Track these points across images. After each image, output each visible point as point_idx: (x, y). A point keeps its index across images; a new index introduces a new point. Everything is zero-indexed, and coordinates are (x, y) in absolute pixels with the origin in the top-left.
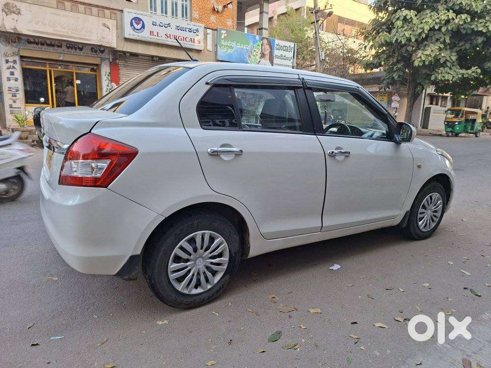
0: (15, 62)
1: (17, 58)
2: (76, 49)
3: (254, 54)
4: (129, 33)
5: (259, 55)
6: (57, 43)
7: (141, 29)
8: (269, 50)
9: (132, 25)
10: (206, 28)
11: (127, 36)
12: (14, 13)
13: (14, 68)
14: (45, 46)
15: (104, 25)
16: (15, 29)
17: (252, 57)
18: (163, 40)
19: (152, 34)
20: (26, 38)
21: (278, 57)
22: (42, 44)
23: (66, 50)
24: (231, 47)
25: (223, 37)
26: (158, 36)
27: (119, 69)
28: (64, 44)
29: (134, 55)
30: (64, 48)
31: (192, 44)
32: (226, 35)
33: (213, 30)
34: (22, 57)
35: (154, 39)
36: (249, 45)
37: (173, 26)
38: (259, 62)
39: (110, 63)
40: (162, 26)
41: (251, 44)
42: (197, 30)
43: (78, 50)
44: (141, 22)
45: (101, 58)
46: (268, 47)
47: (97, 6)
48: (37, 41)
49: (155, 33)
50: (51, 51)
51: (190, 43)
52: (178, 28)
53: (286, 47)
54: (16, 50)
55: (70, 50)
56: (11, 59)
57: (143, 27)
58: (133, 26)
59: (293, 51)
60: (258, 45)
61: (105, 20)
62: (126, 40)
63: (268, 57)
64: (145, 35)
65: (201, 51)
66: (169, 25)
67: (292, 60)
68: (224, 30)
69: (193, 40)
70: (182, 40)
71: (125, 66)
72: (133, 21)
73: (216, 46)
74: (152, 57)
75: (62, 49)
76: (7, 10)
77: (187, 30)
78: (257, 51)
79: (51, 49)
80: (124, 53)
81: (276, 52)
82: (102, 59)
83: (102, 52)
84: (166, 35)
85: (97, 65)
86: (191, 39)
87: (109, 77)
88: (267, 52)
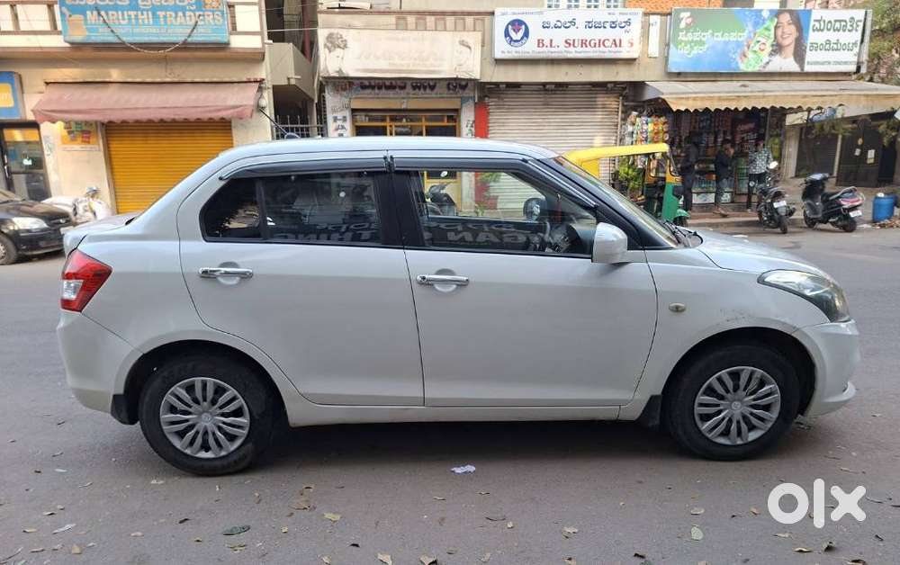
0: (344, 119)
1: (348, 114)
2: (425, 88)
3: (756, 48)
4: (502, 49)
5: (769, 49)
6: (399, 83)
7: (522, 38)
8: (795, 35)
9: (507, 34)
10: (646, 14)
11: (498, 55)
12: (339, 47)
13: (343, 127)
14: (384, 91)
15: (463, 43)
16: (340, 71)
17: (750, 55)
18: (561, 51)
19: (541, 45)
20: (358, 82)
21: (815, 47)
22: (380, 88)
23: (411, 91)
24: (701, 43)
25: (683, 25)
26: (551, 46)
27: (488, 113)
28: (409, 83)
29: (514, 86)
30: (409, 89)
31: (618, 49)
32: (689, 20)
33: (662, 14)
34: (354, 111)
35: (545, 52)
36: (744, 31)
37: (581, 22)
38: (768, 63)
39: (476, 103)
40: (560, 27)
41: (750, 28)
42: (628, 23)
43: (428, 91)
44: (523, 27)
45: (461, 98)
46: (793, 29)
47: (454, 13)
48: (373, 84)
49: (547, 42)
50: (392, 96)
51: (613, 49)
52: (589, 25)
53: (840, 21)
54: (346, 101)
55: (417, 90)
56: (340, 116)
57: (526, 34)
58: (509, 36)
59: (860, 29)
60: (767, 29)
61: (466, 33)
62: (499, 62)
63: (790, 50)
64: (529, 49)
65: (635, 59)
66: (573, 22)
67: (856, 50)
68: (685, 11)
69: (618, 42)
70: (597, 45)
71: (499, 107)
72: (510, 27)
73: (668, 45)
74: (544, 84)
75: (406, 91)
76: (330, 45)
77: (608, 25)
78: (763, 41)
79: (391, 93)
80: (497, 84)
81: (813, 37)
82: (464, 100)
83: (464, 87)
84: (566, 42)
85: (456, 111)
86: (614, 41)
87: (473, 129)
88: (789, 42)
